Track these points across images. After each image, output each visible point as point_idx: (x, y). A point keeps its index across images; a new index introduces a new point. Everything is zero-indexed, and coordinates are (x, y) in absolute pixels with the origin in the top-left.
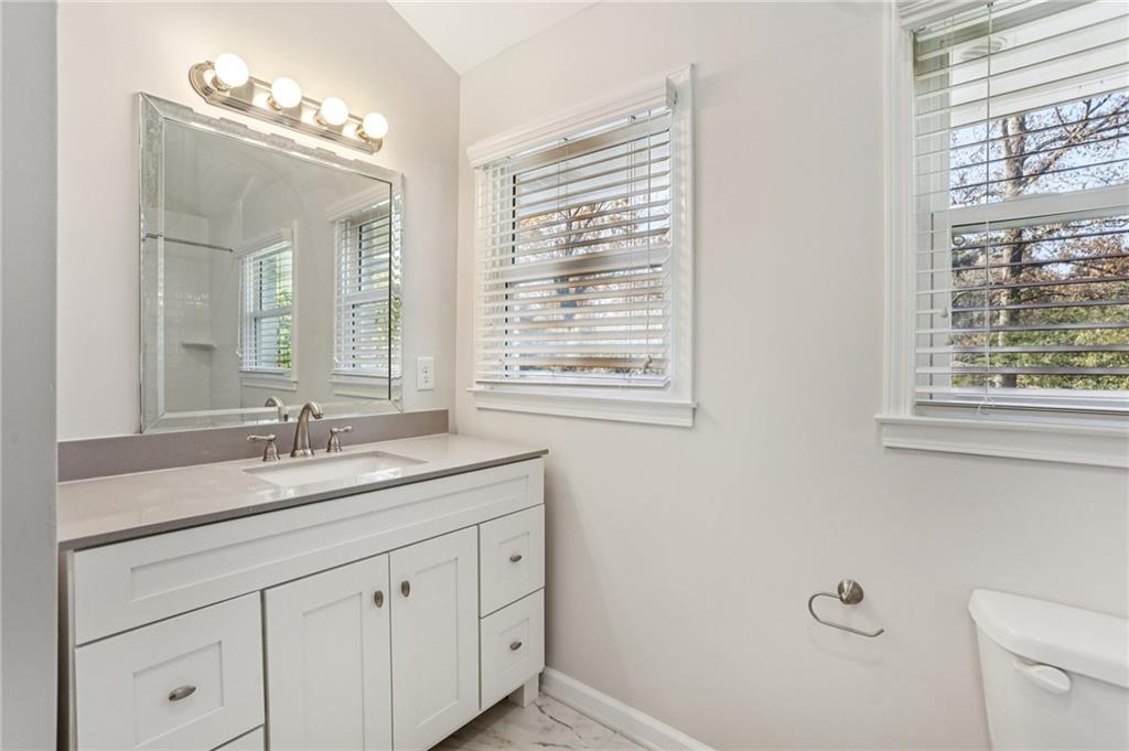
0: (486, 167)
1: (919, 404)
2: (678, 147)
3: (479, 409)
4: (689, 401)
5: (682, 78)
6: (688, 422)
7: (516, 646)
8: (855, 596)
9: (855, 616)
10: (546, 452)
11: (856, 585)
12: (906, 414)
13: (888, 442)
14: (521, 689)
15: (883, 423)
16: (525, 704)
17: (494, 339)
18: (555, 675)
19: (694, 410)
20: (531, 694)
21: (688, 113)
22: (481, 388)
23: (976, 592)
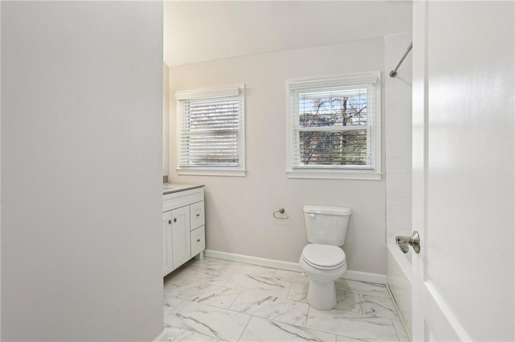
0: (181, 100)
1: (293, 168)
2: (241, 105)
3: (179, 175)
4: (244, 170)
5: (242, 87)
6: (244, 175)
7: (199, 241)
8: (283, 212)
9: (283, 216)
10: (204, 186)
11: (283, 209)
12: (291, 170)
13: (288, 177)
14: (199, 254)
15: (287, 173)
16: (201, 259)
17: (184, 154)
18: (207, 251)
19: (246, 172)
20: (201, 256)
21: (244, 96)
22: (180, 168)
23: (304, 206)
